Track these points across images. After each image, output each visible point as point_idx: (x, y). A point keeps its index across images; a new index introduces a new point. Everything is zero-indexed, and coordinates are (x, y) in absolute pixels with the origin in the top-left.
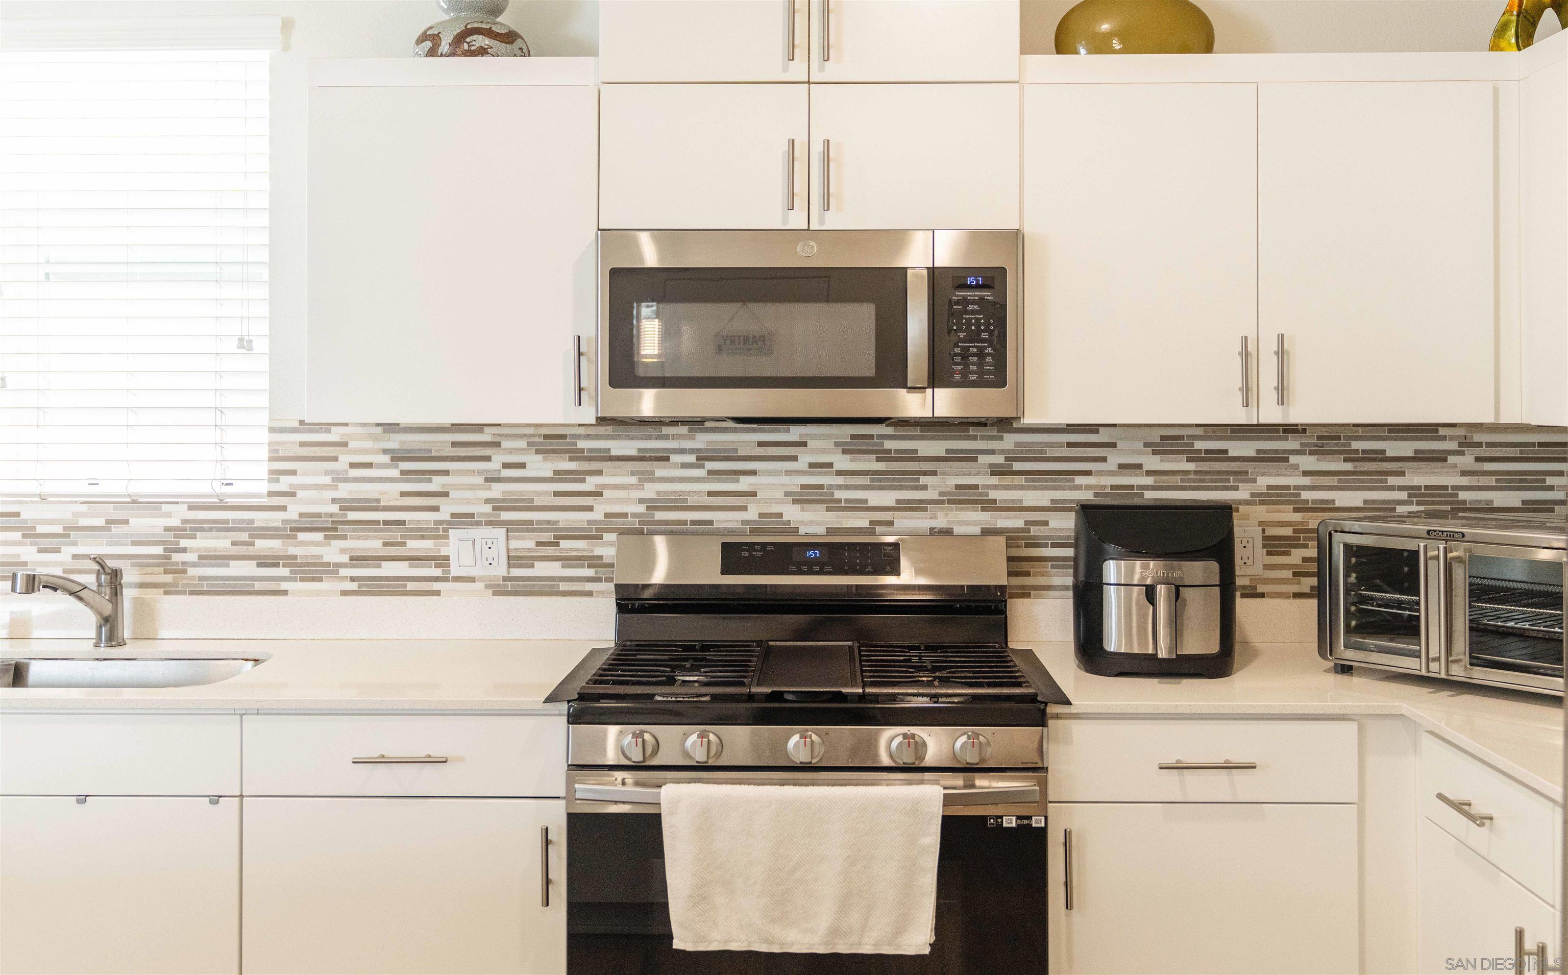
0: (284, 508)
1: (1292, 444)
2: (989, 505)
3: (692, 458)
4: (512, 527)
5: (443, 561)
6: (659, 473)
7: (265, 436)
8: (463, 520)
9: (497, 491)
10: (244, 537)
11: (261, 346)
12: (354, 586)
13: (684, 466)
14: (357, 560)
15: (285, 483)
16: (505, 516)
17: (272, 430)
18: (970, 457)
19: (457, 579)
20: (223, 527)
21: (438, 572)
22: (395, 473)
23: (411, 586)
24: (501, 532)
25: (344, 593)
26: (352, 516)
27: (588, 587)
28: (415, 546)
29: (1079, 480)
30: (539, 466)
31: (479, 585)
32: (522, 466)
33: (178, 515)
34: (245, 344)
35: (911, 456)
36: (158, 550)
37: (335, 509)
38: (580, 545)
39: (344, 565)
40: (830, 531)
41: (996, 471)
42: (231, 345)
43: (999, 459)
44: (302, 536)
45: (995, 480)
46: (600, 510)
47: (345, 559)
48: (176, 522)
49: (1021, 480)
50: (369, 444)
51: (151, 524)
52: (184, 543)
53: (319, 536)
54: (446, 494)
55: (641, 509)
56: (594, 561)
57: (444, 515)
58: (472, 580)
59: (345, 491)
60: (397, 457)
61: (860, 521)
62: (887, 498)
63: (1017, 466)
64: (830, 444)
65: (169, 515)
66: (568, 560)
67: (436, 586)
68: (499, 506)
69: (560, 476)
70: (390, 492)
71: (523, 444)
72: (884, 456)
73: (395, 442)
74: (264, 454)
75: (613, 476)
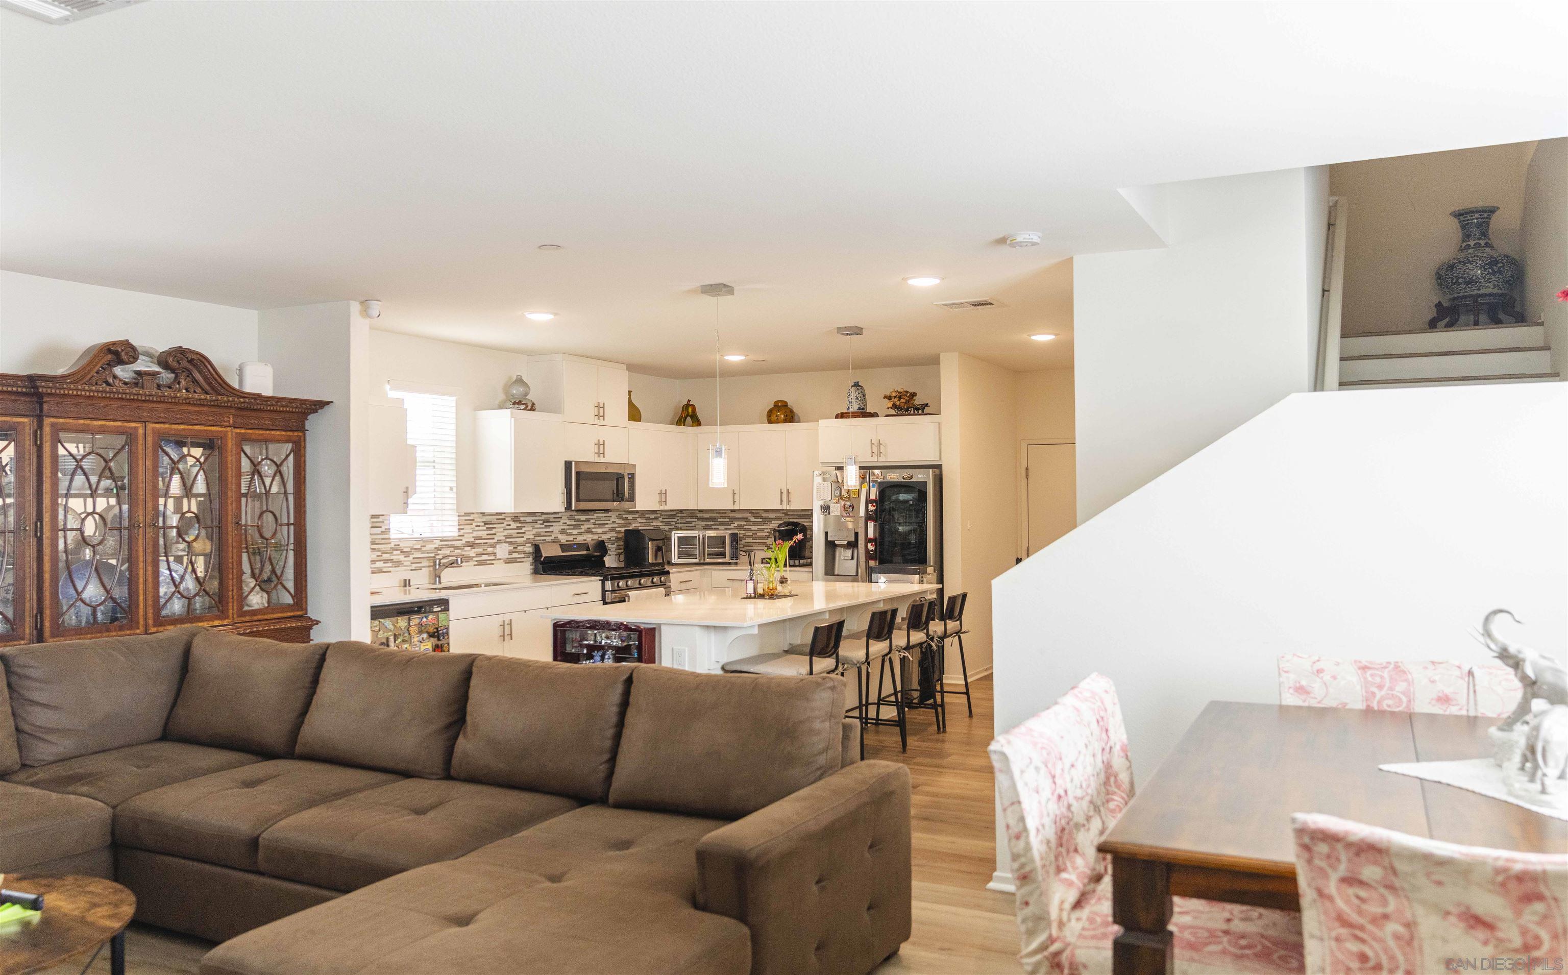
0: (461, 540)
1: (637, 516)
2: (593, 533)
3: (541, 522)
4: (510, 543)
5: (494, 554)
6: (536, 526)
7: (457, 518)
8: (499, 541)
9: (506, 533)
10: (452, 549)
11: (455, 490)
12: (476, 563)
13: (541, 524)
14: (478, 555)
15: (462, 532)
16: (508, 540)
17: (459, 516)
18: (588, 520)
19: (498, 559)
20: (447, 547)
21: (493, 558)
22: (485, 528)
23: (488, 562)
24: (507, 544)
25: (475, 565)
26: (477, 542)
27: (523, 560)
28: (490, 550)
29: (607, 526)
30: (514, 525)
31: (501, 561)
32: (510, 525)
33: (437, 543)
34: (451, 489)
35: (579, 520)
36: (432, 555)
37: (473, 540)
38: (522, 547)
39: (474, 557)
40: (567, 541)
41: (594, 524)
42: (448, 489)
43: (593, 521)
44: (466, 548)
45: (593, 526)
46: (526, 537)
47: (474, 555)
48: (437, 546)
49: (597, 526)
50: (479, 520)
51: (430, 547)
52: (439, 552)
53: (469, 548)
54: (495, 534)
55: (533, 537)
56: (524, 552)
57: (495, 541)
58: (500, 559)
59: (475, 534)
60: (486, 523)
61: (571, 538)
62: (575, 532)
63: (597, 522)
64: (566, 518)
65: (435, 543)
66: (520, 552)
67: (493, 562)
68: (507, 537)
69: (518, 528)
70: (484, 534)
71: (510, 519)
72: (576, 520)
73: (485, 519)
74: (456, 523)
75: (528, 528)
